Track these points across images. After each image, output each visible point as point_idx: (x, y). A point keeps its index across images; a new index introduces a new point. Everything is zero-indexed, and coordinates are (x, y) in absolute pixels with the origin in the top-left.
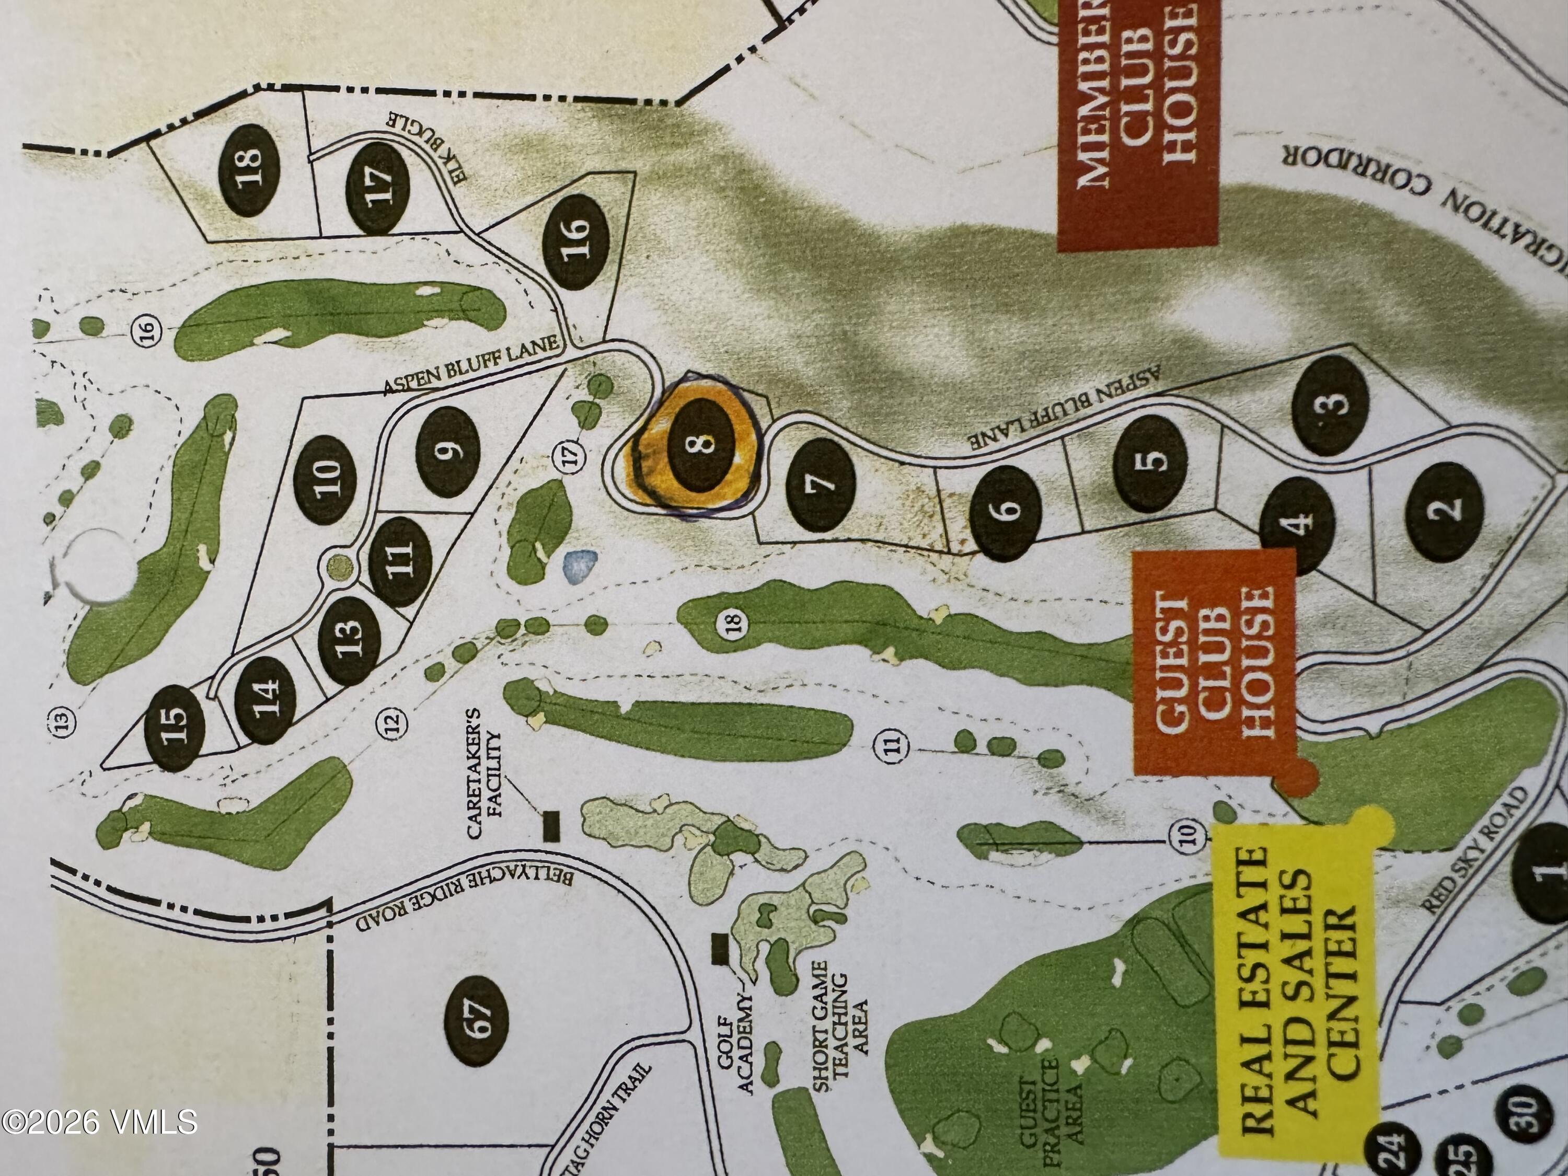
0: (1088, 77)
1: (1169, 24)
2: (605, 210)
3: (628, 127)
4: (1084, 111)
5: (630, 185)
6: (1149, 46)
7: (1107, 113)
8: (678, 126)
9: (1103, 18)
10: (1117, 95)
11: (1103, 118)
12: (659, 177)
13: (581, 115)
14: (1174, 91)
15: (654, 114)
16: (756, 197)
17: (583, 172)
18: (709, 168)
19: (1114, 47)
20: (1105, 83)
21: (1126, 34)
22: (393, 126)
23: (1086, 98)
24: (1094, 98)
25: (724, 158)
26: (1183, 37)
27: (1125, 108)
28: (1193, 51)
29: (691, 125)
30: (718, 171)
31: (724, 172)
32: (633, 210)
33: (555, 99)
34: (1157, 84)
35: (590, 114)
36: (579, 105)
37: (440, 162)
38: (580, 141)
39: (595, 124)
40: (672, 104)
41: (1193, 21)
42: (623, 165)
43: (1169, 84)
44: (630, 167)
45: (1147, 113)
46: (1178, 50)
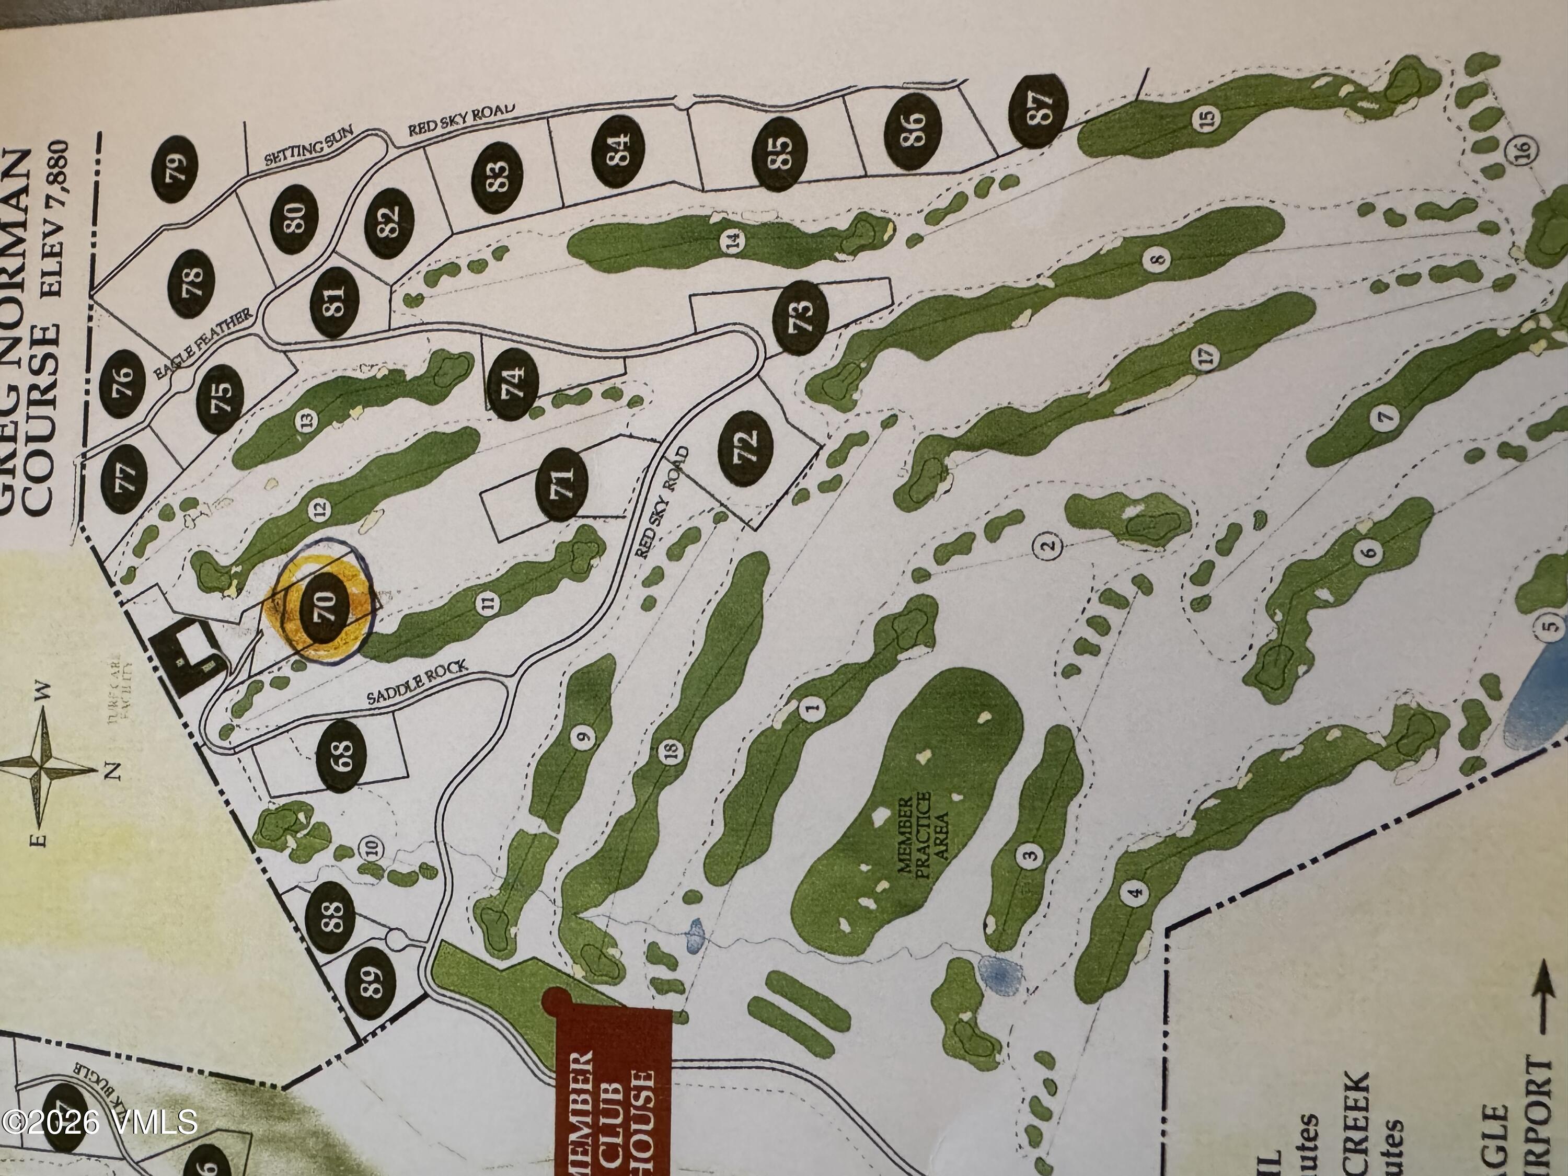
0: (576, 1113)
1: (634, 1083)
2: (229, 1159)
3: (248, 1100)
4: (573, 1137)
5: (248, 1142)
6: (619, 1097)
7: (590, 1141)
8: (284, 1105)
9: (587, 1071)
10: (597, 1130)
11: (587, 1144)
12: (270, 1140)
13: (214, 1086)
14: (637, 1132)
15: (267, 1093)
16: (338, 1166)
17: (213, 1128)
18: (304, 1139)
19: (595, 1094)
20: (588, 1119)
21: (604, 1086)
22: (78, 1073)
23: (575, 1128)
24: (580, 1129)
25: (315, 1134)
26: (644, 1094)
27: (603, 1139)
28: (651, 1105)
29: (292, 1105)
30: (311, 1142)
31: (316, 1143)
32: (250, 1162)
33: (196, 1071)
34: (625, 1125)
35: (220, 1087)
36: (213, 1079)
37: (111, 1105)
38: (214, 1105)
39: (224, 1095)
40: (279, 1088)
41: (651, 1083)
42: (243, 1128)
43: (634, 1127)
44: (248, 1130)
45: (618, 1145)
46: (641, 1102)
